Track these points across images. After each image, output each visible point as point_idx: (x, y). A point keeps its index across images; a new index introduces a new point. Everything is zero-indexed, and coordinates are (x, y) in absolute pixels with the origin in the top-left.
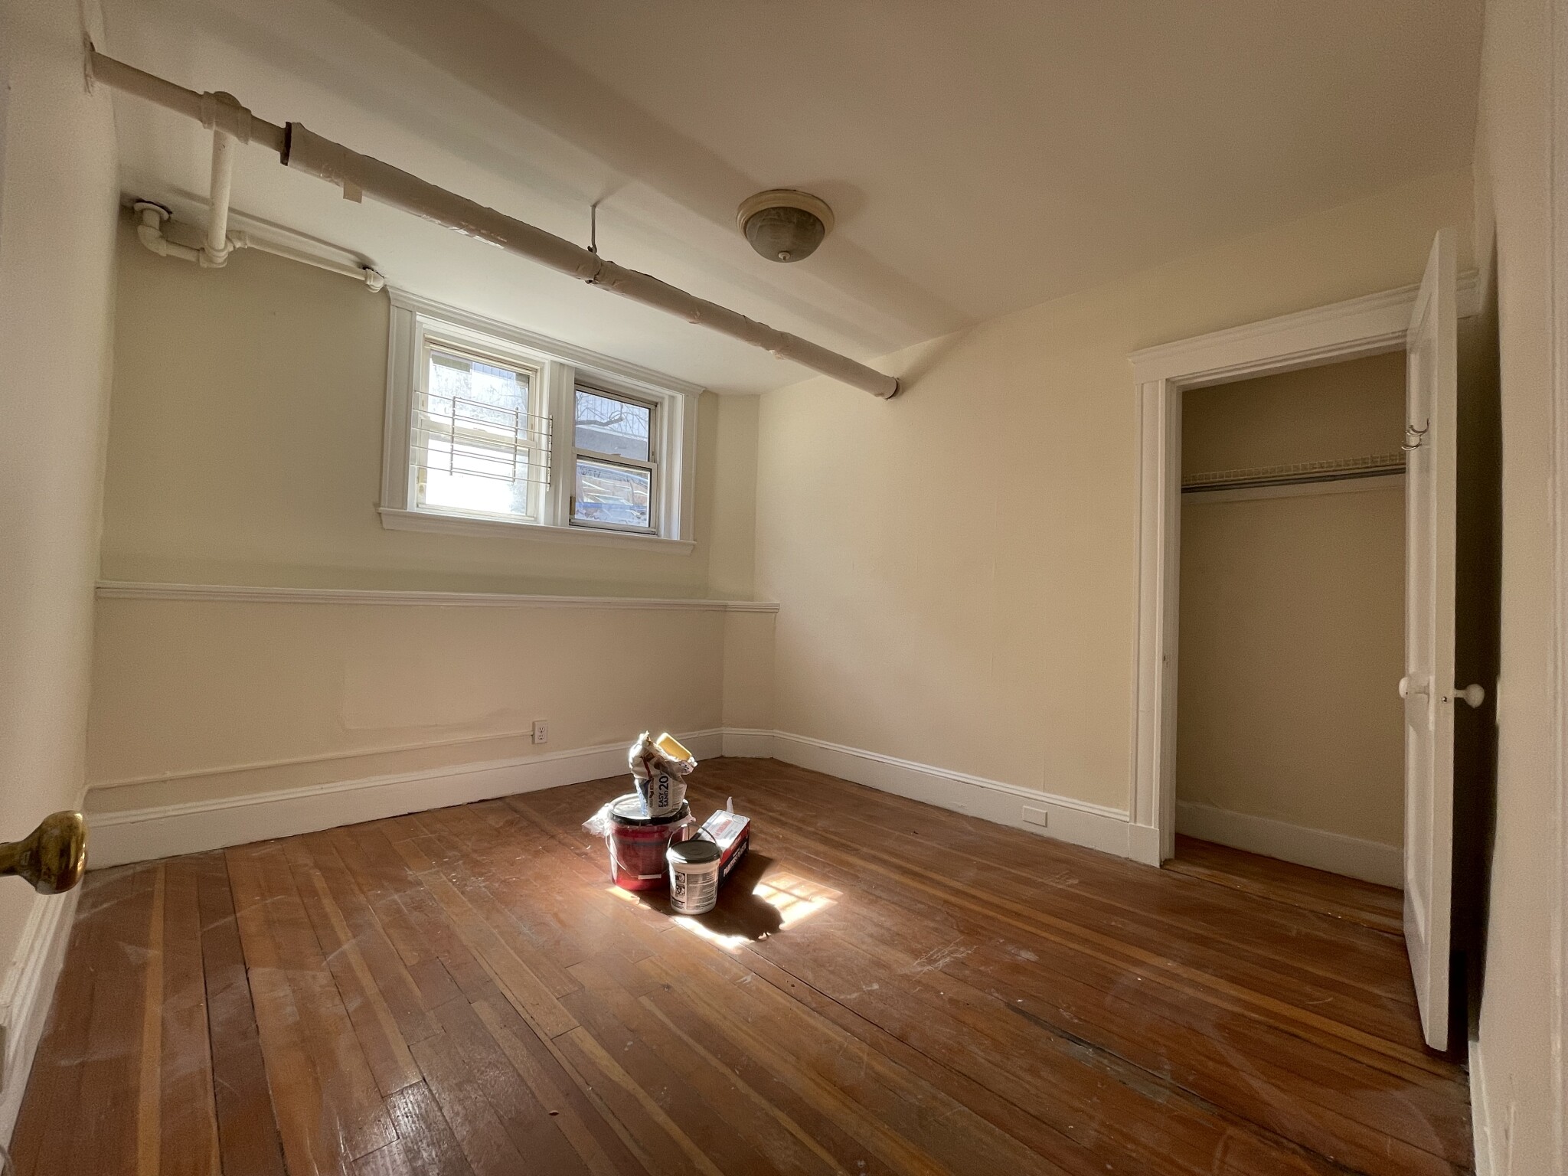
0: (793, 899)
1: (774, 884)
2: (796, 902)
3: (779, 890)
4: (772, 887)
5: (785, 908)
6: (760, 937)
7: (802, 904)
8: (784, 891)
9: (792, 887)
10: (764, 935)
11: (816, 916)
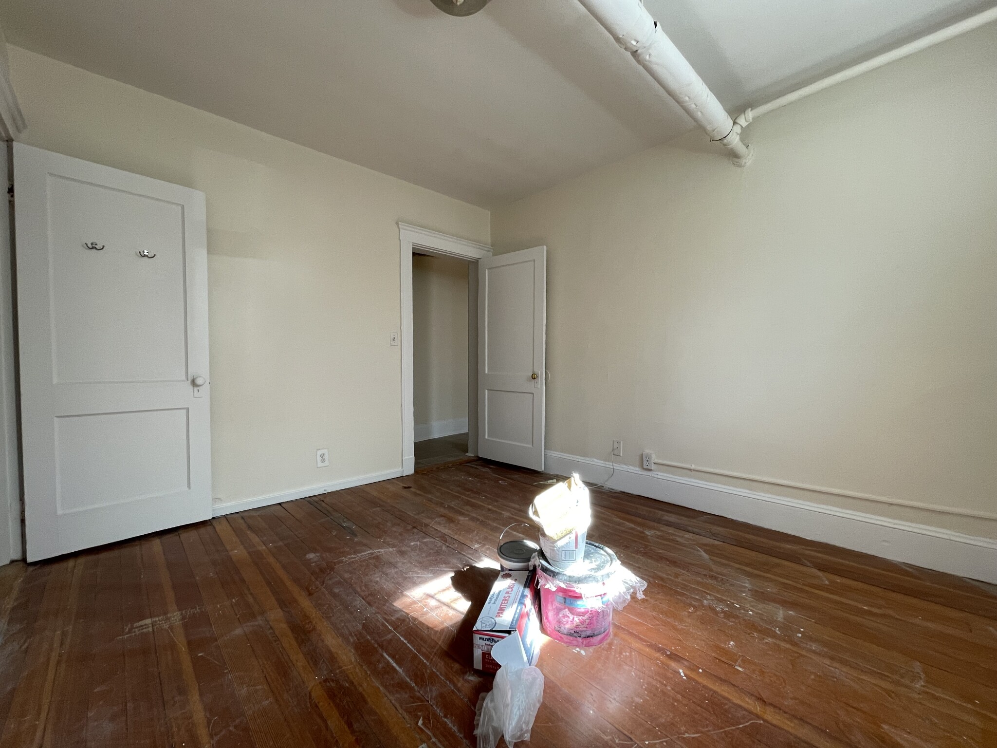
0: (438, 597)
1: (451, 613)
2: (435, 594)
3: (448, 605)
4: (454, 609)
5: (447, 589)
6: (468, 567)
7: (432, 593)
8: (444, 604)
9: (437, 608)
10: (465, 569)
11: (425, 581)
